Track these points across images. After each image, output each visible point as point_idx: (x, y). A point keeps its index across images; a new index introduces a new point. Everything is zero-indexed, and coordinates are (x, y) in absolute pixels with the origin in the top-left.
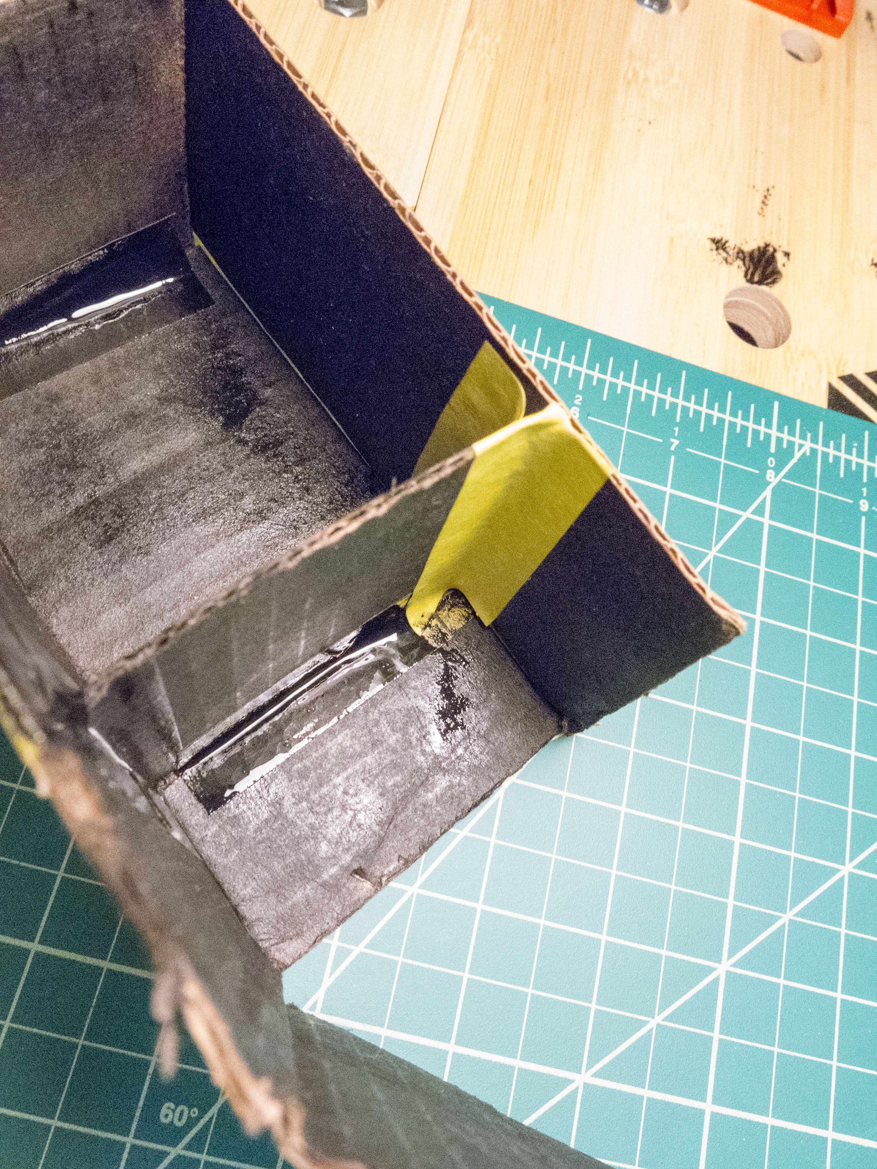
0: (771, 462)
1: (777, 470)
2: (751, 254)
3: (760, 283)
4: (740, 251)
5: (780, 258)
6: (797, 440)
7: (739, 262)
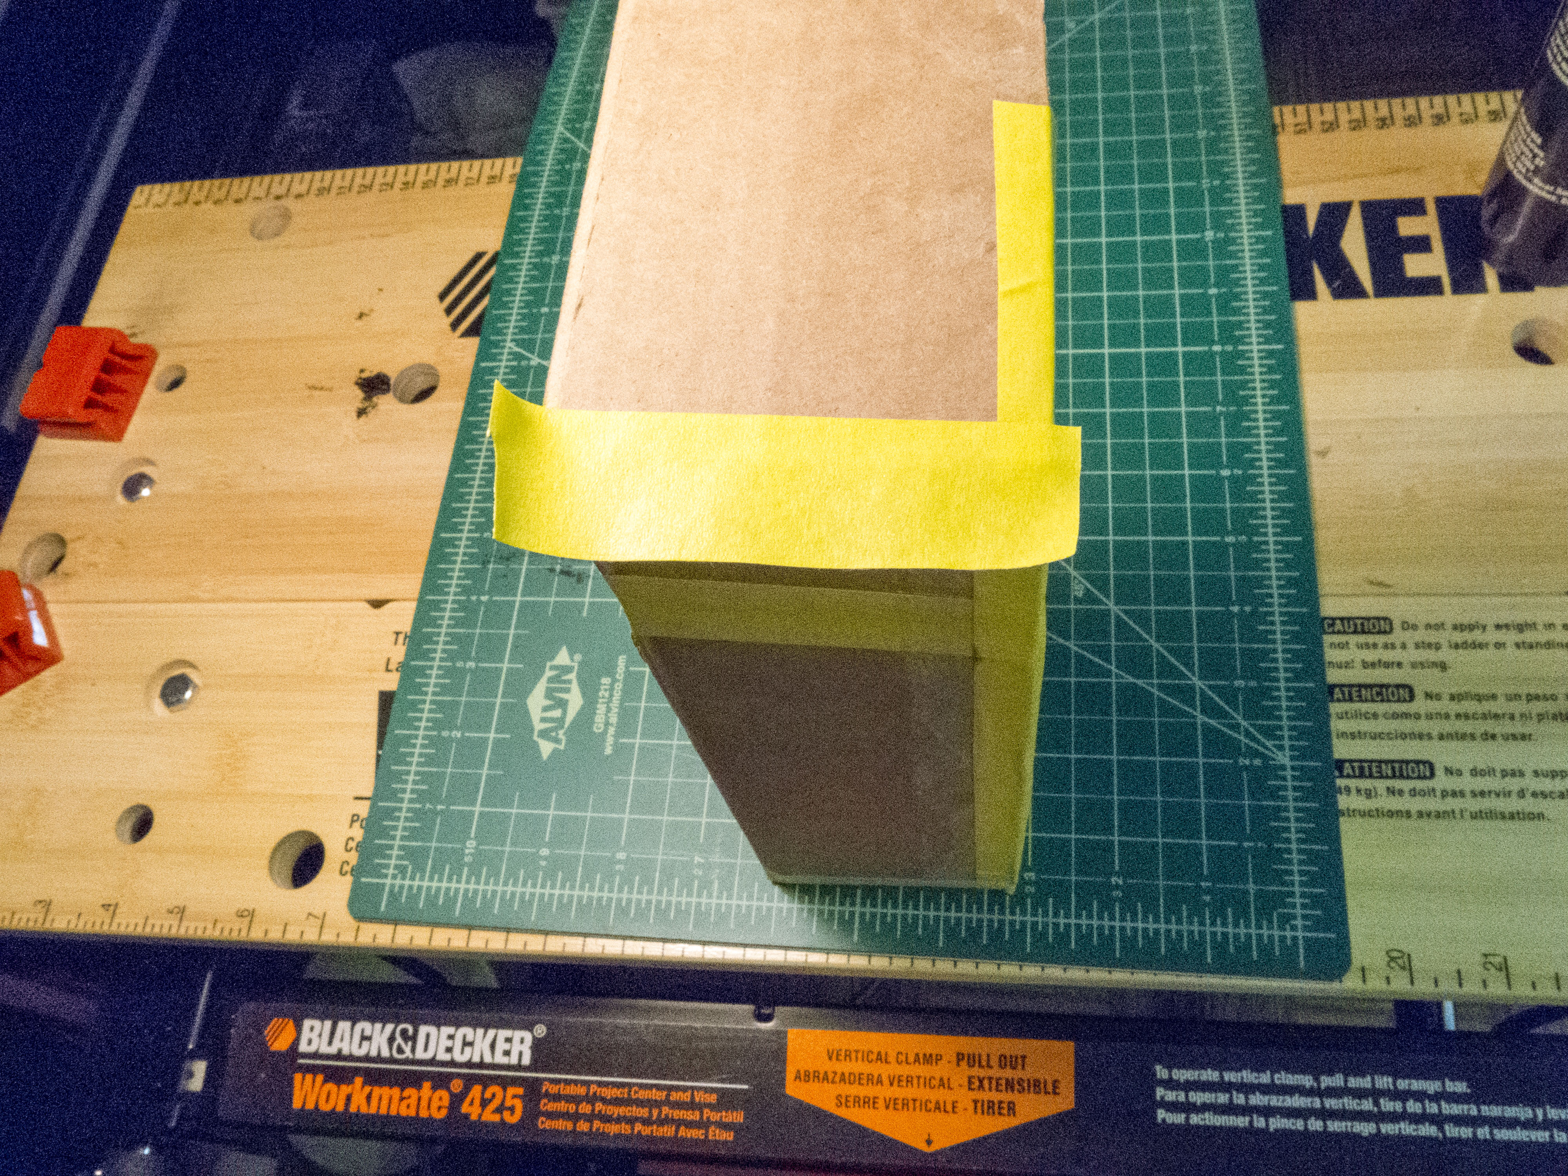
0: (524, 363)
1: (529, 359)
2: (365, 392)
3: (388, 384)
4: (365, 399)
5: (365, 375)
6: (506, 351)
7: (375, 399)
